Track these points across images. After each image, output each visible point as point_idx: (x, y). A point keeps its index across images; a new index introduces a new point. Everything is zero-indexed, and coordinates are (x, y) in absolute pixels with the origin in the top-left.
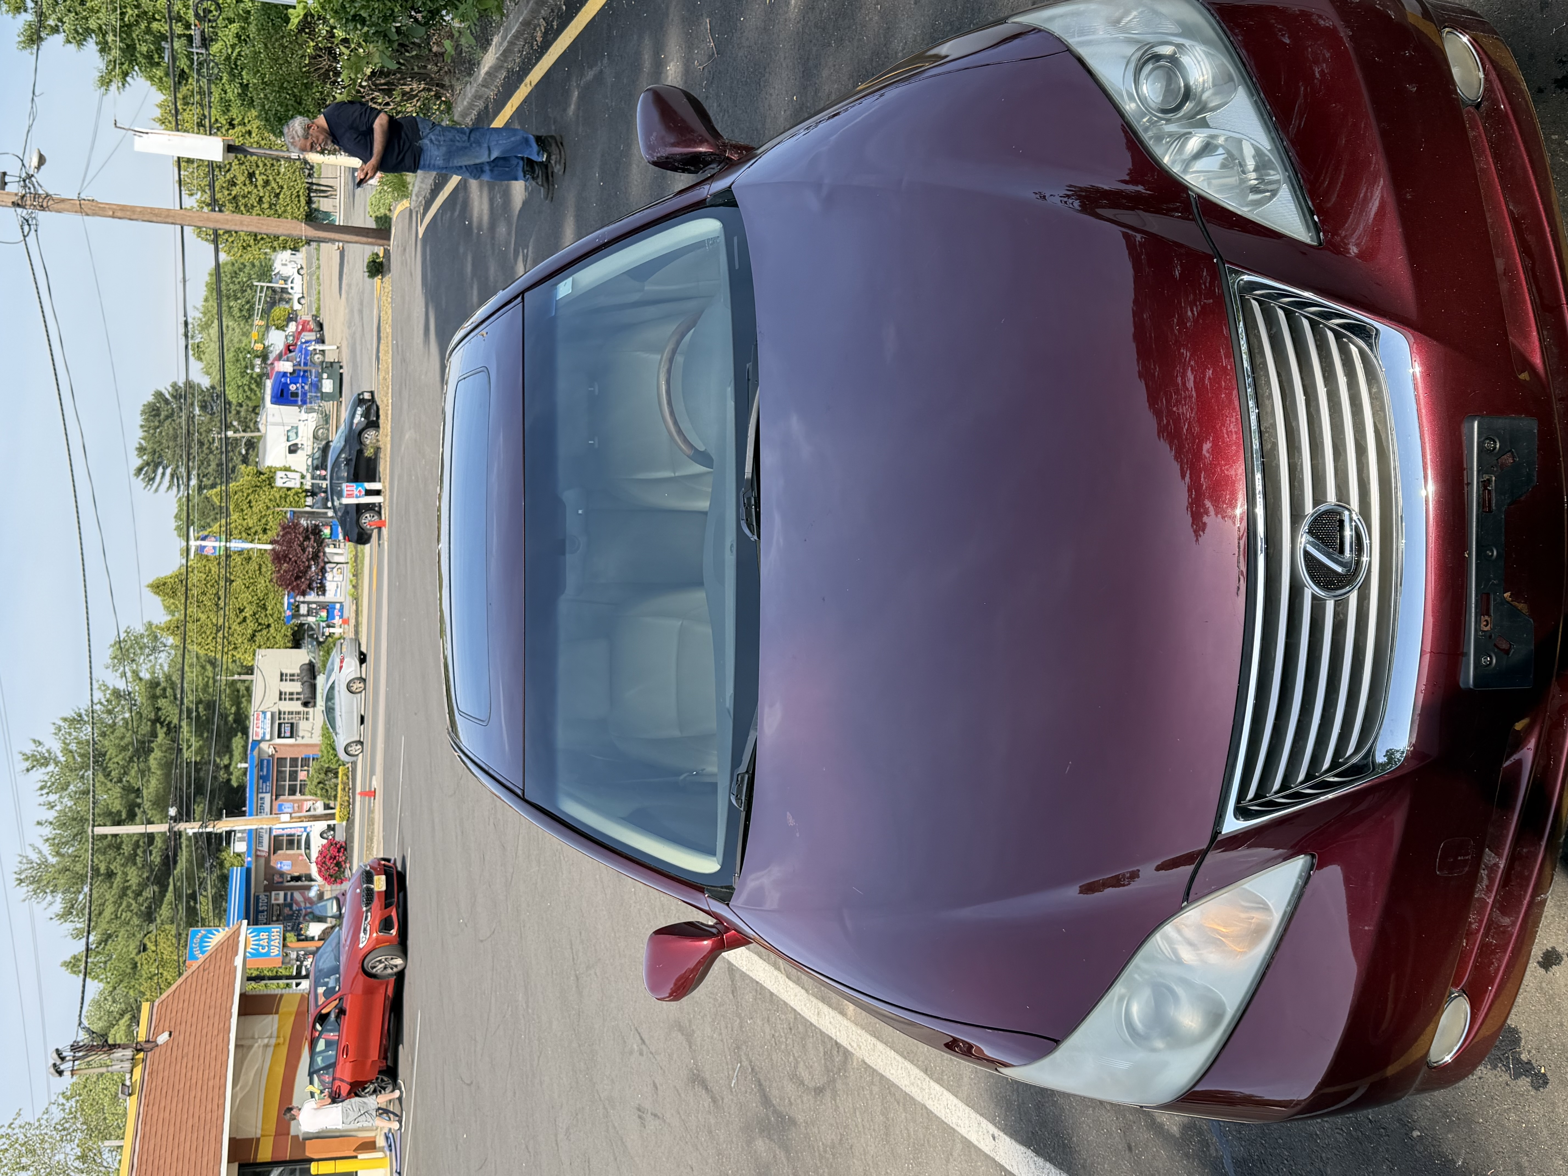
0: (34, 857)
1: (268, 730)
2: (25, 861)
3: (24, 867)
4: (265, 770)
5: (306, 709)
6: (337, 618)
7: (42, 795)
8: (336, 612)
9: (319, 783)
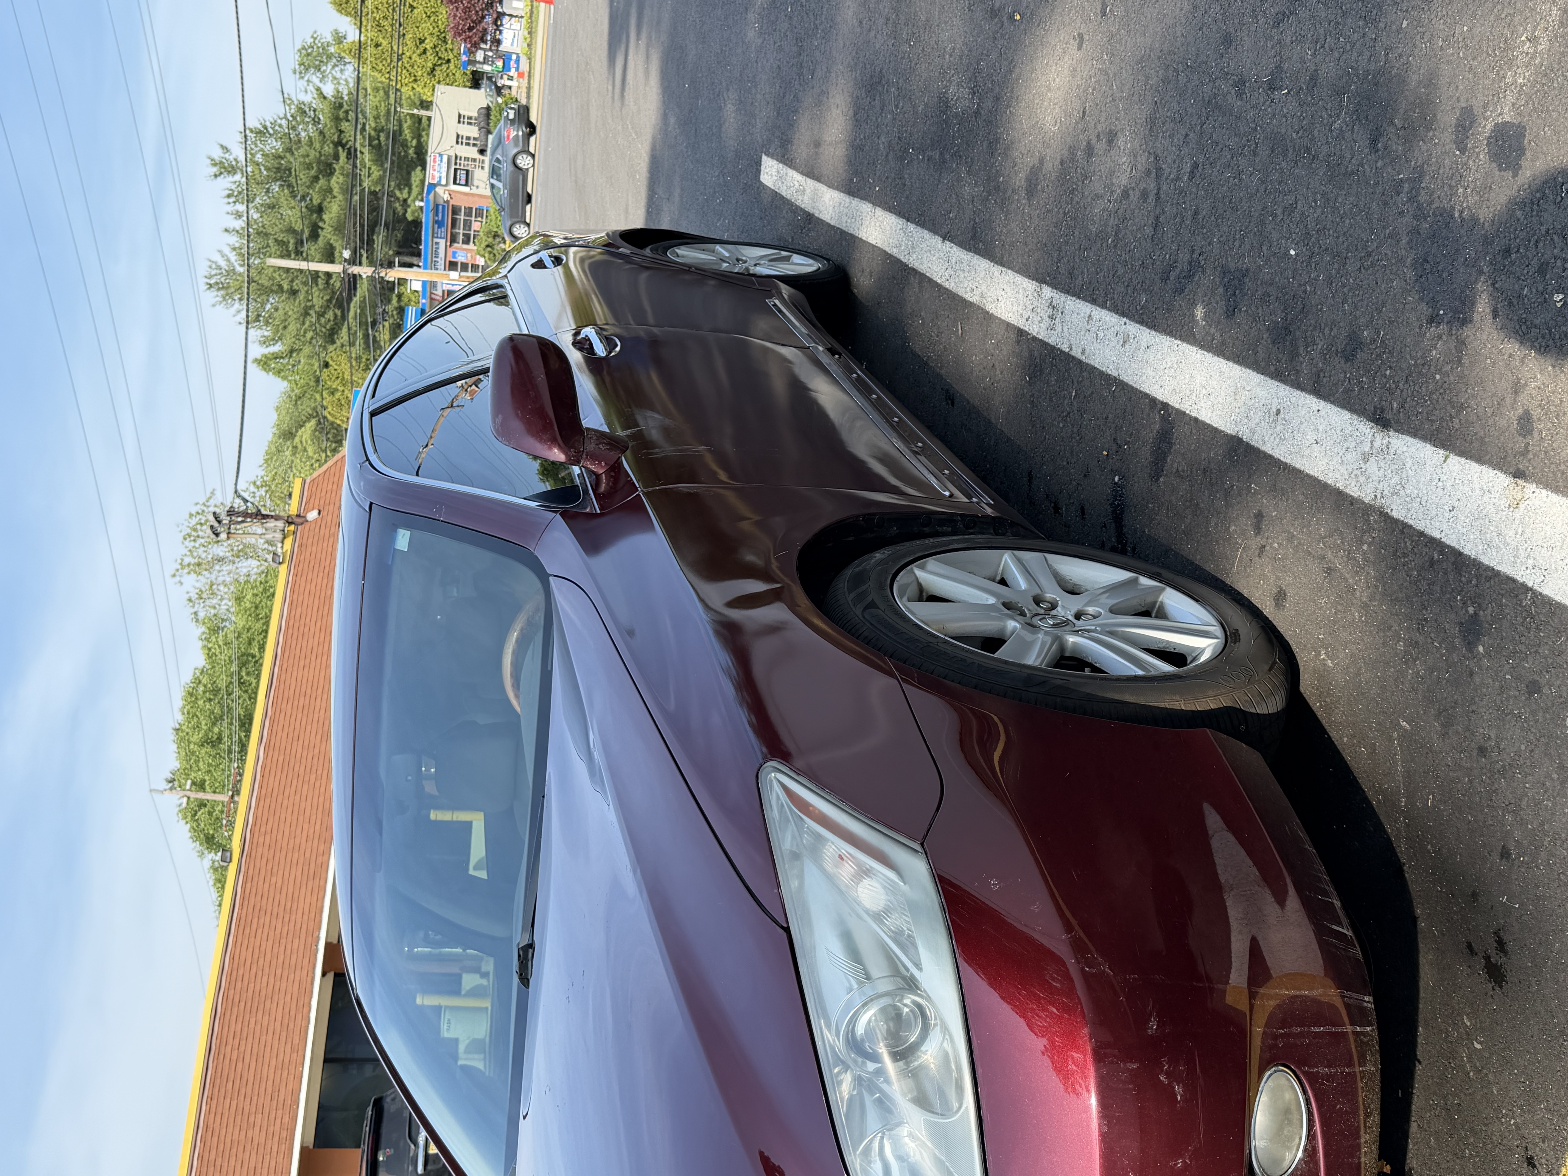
0: (223, 263)
1: (444, 174)
2: (214, 266)
3: (214, 272)
4: (440, 215)
5: (482, 157)
6: (513, 70)
7: (229, 203)
8: (512, 63)
9: (488, 246)
